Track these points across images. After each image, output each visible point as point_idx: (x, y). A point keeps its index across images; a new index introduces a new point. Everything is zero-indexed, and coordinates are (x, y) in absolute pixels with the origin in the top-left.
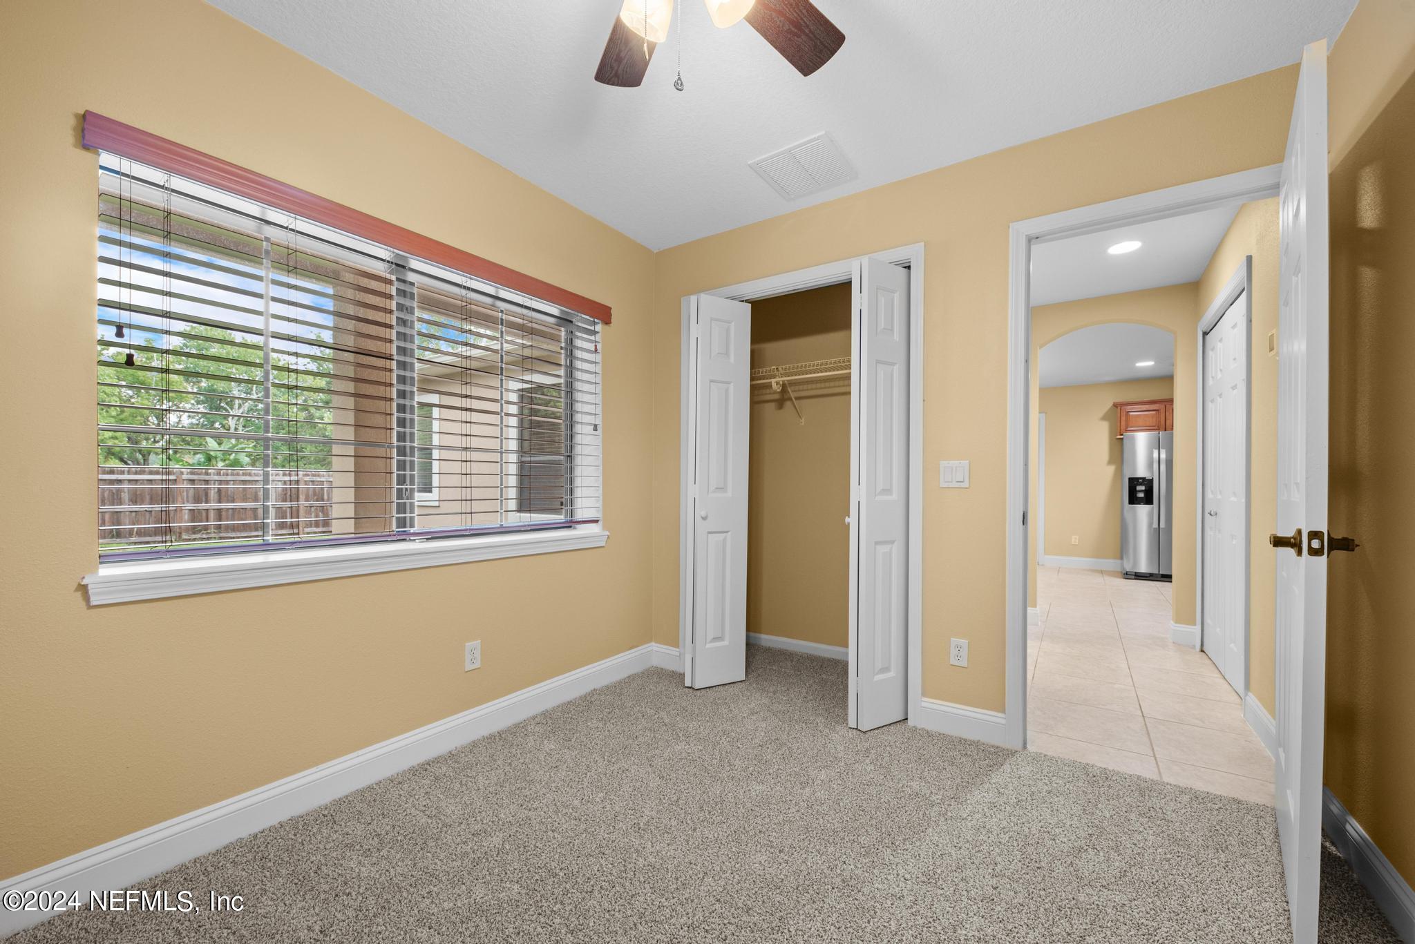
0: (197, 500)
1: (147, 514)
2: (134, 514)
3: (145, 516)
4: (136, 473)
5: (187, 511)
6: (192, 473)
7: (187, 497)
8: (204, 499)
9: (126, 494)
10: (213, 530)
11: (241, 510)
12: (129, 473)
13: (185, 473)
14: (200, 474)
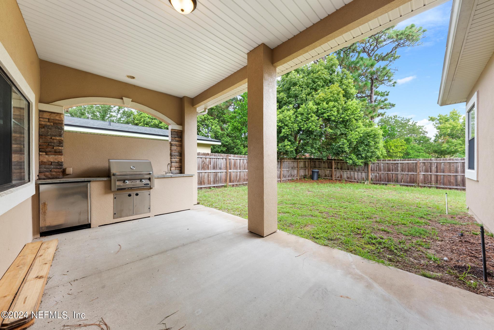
0: (426, 171)
1: (407, 175)
2: (402, 175)
3: (406, 176)
4: (403, 161)
5: (422, 175)
6: (424, 160)
7: (422, 169)
8: (429, 170)
9: (400, 168)
10: (433, 184)
11: (448, 176)
12: (400, 160)
13: (421, 160)
14: (428, 160)
